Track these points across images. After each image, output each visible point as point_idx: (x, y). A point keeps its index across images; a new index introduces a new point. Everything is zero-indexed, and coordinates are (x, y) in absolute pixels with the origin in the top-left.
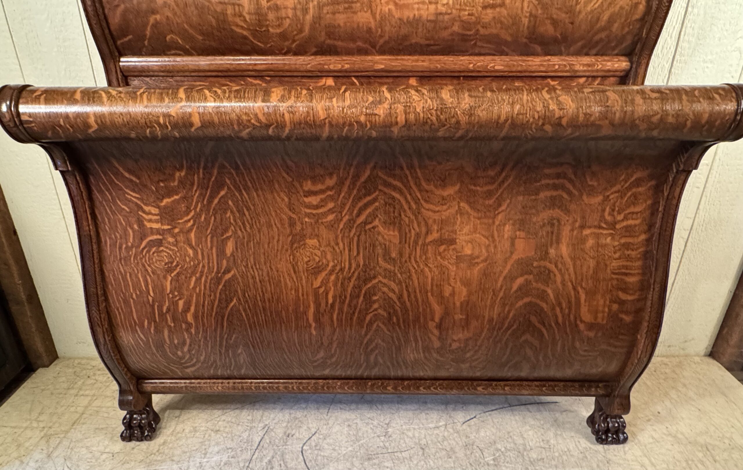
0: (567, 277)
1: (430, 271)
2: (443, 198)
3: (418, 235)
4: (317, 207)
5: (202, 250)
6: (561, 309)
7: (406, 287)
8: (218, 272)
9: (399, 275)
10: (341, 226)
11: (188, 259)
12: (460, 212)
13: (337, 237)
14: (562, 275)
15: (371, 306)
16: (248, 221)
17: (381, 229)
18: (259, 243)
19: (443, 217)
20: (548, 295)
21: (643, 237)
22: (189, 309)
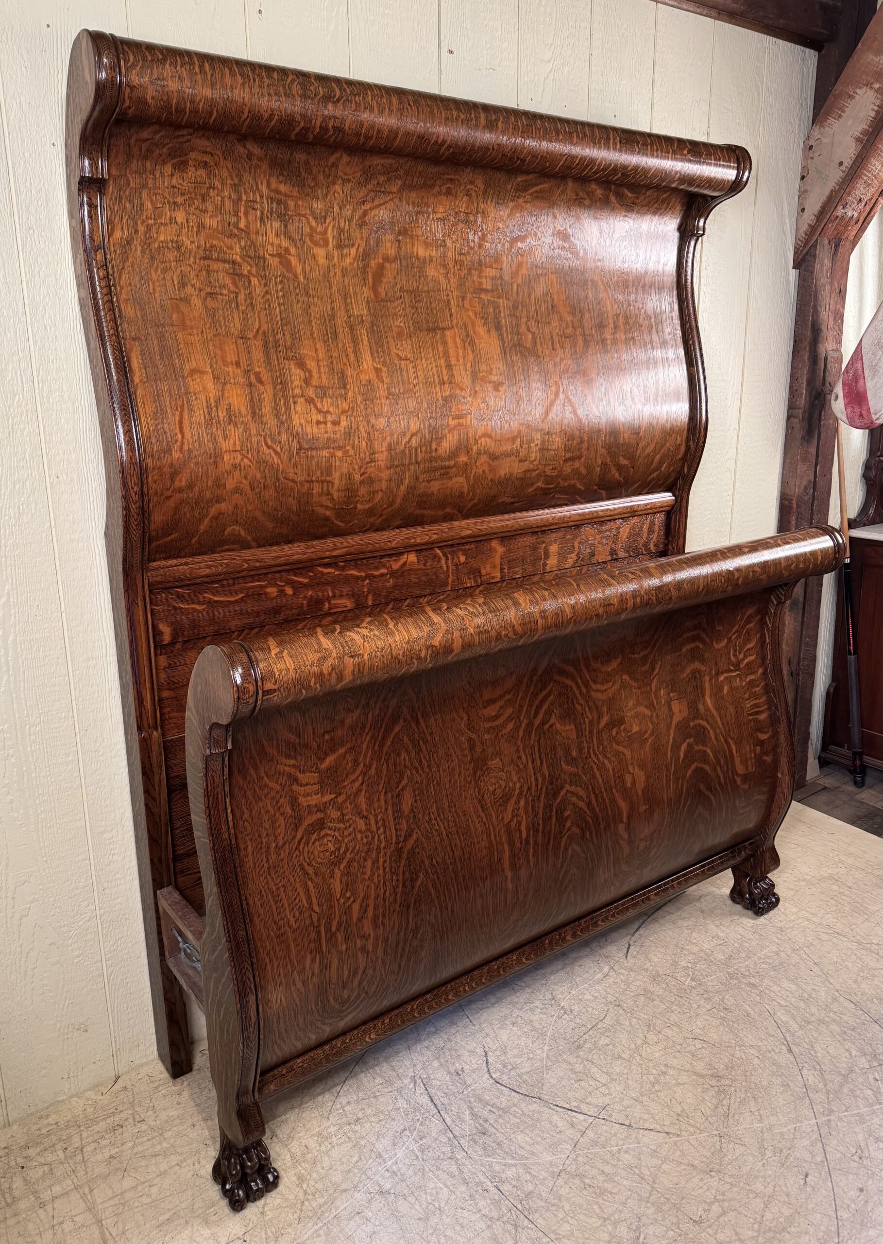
0: (718, 730)
1: (610, 762)
2: (608, 674)
3: (591, 723)
4: (496, 717)
5: (375, 816)
6: (721, 767)
7: (593, 789)
8: (397, 843)
9: (583, 776)
10: (521, 733)
11: (359, 836)
12: (623, 686)
13: (518, 750)
14: (714, 729)
15: (564, 826)
16: (425, 757)
17: (558, 725)
18: (439, 784)
19: (610, 696)
20: (708, 755)
21: (760, 671)
22: (366, 911)
